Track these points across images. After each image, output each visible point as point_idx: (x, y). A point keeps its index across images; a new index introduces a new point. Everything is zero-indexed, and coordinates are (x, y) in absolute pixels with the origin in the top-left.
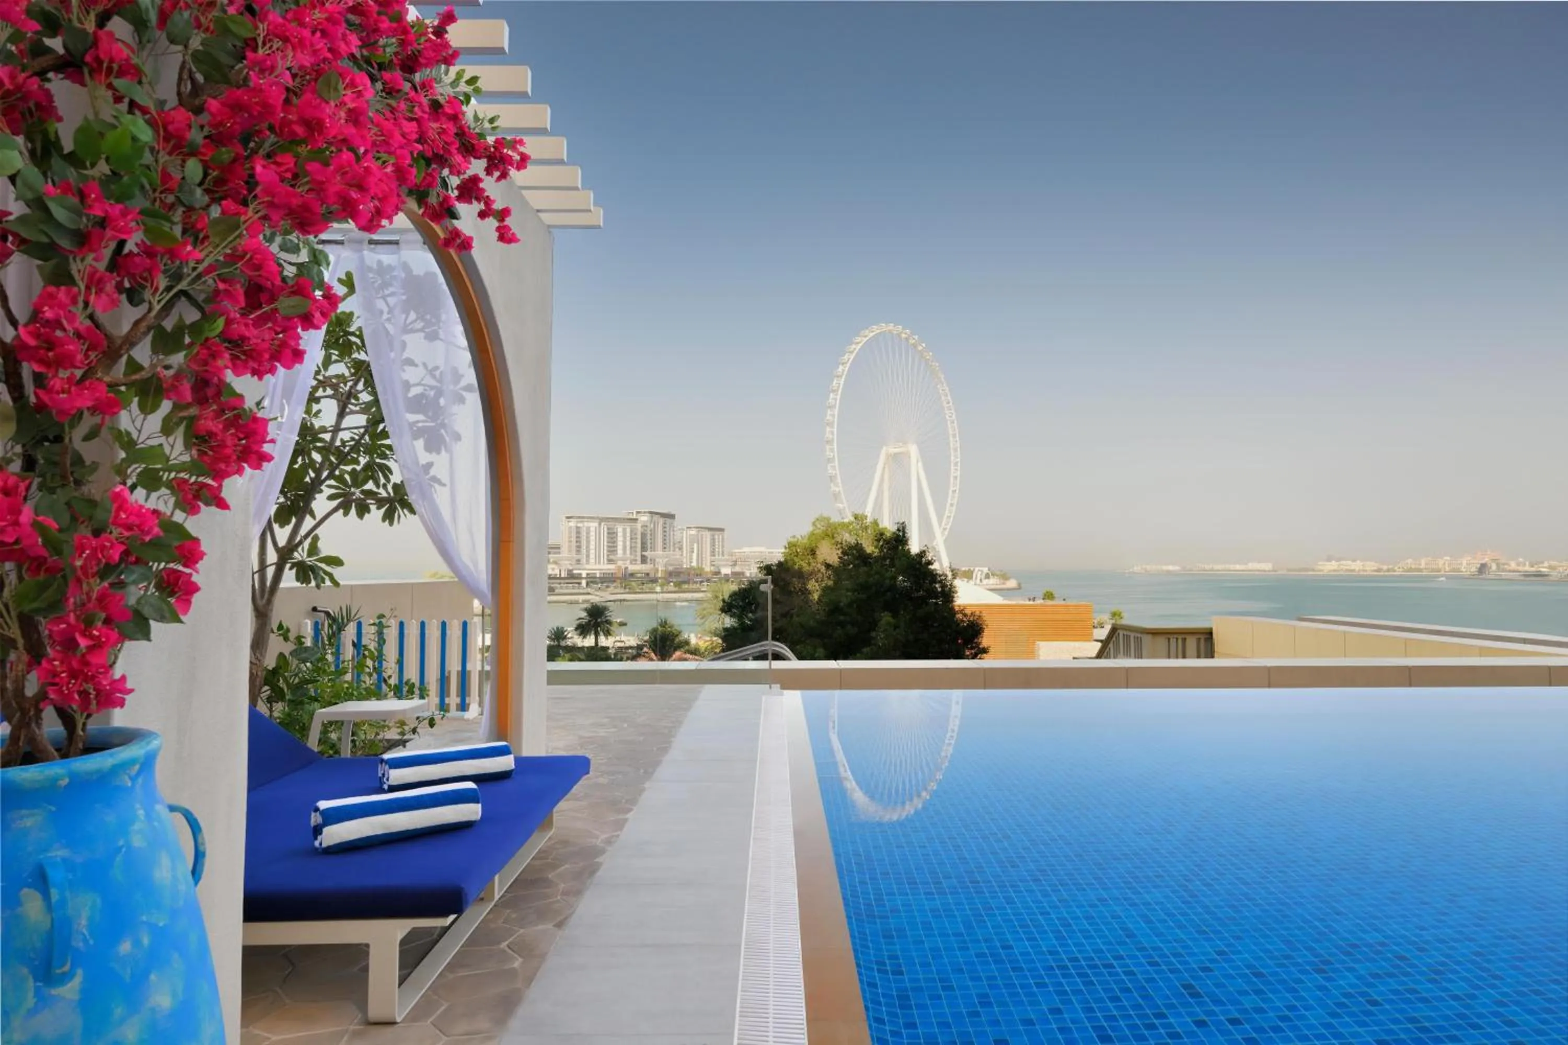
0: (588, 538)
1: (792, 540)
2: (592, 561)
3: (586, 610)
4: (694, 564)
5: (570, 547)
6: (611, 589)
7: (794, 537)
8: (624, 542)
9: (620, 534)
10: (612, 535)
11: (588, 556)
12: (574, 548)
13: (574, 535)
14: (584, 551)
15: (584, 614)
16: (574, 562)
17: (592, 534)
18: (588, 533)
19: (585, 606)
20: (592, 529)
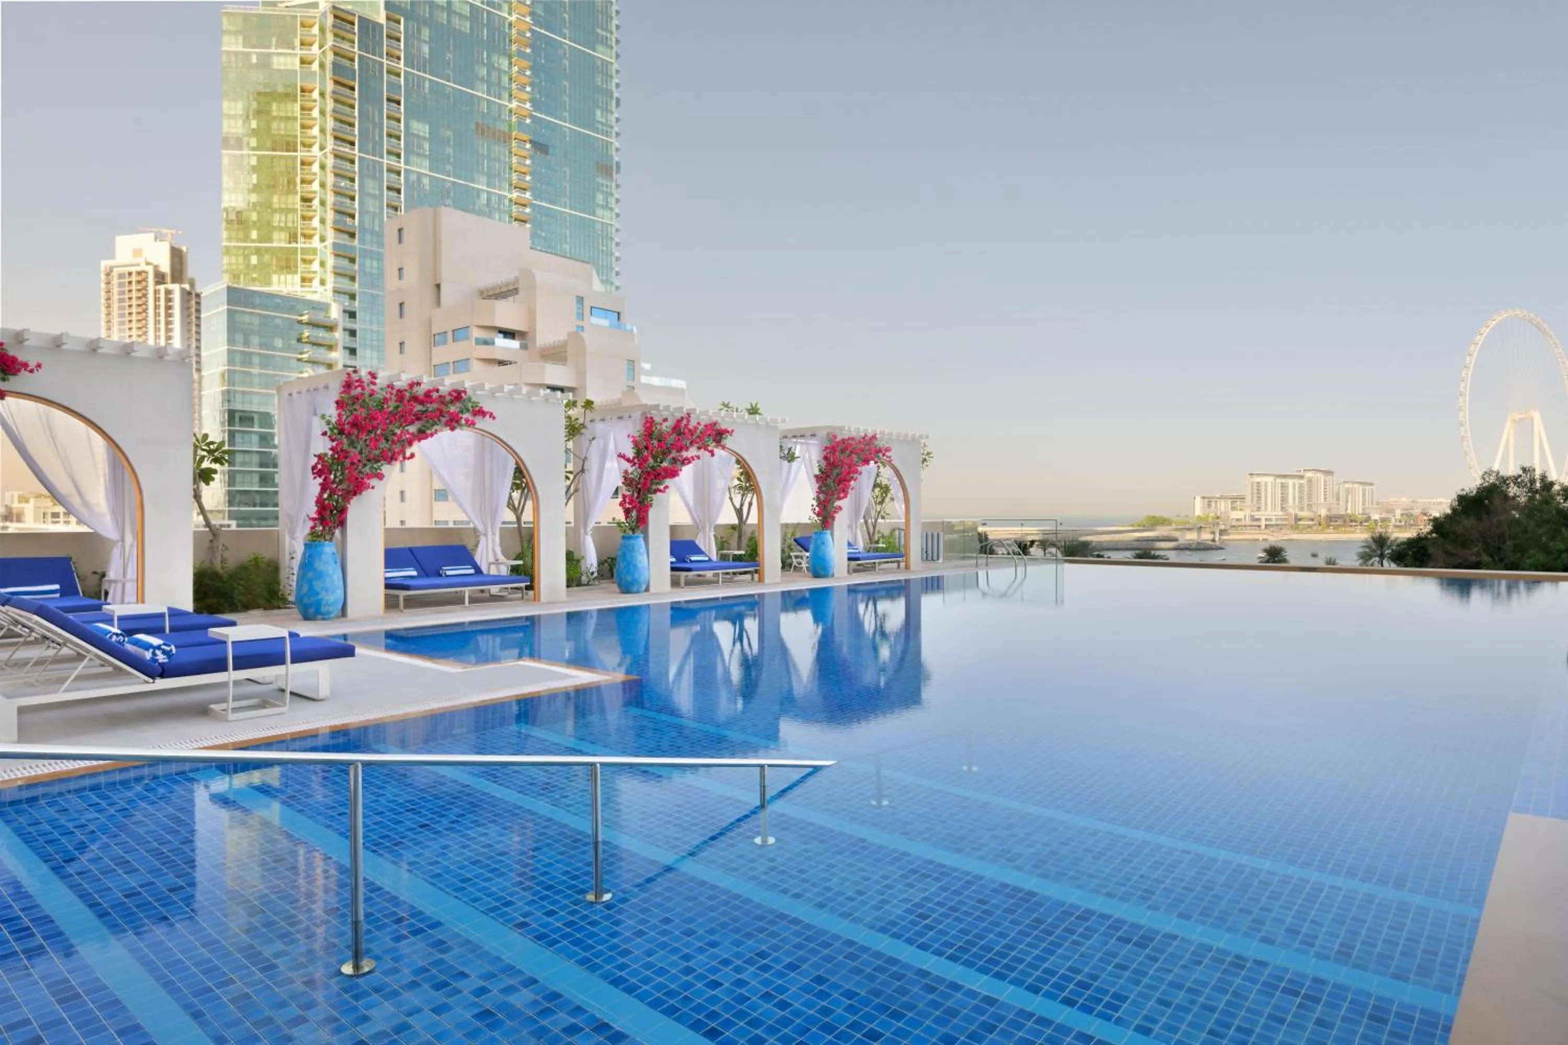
0: (1266, 490)
1: (1461, 493)
2: (1269, 508)
3: (1265, 551)
4: (1349, 512)
5: (1252, 497)
6: (1283, 531)
7: (1463, 490)
8: (1294, 493)
9: (1291, 487)
10: (1283, 486)
11: (1266, 504)
12: (1255, 499)
13: (1255, 487)
14: (1263, 501)
15: (1263, 555)
16: (1255, 509)
17: (1269, 487)
18: (1266, 486)
19: (1267, 546)
20: (1269, 484)
